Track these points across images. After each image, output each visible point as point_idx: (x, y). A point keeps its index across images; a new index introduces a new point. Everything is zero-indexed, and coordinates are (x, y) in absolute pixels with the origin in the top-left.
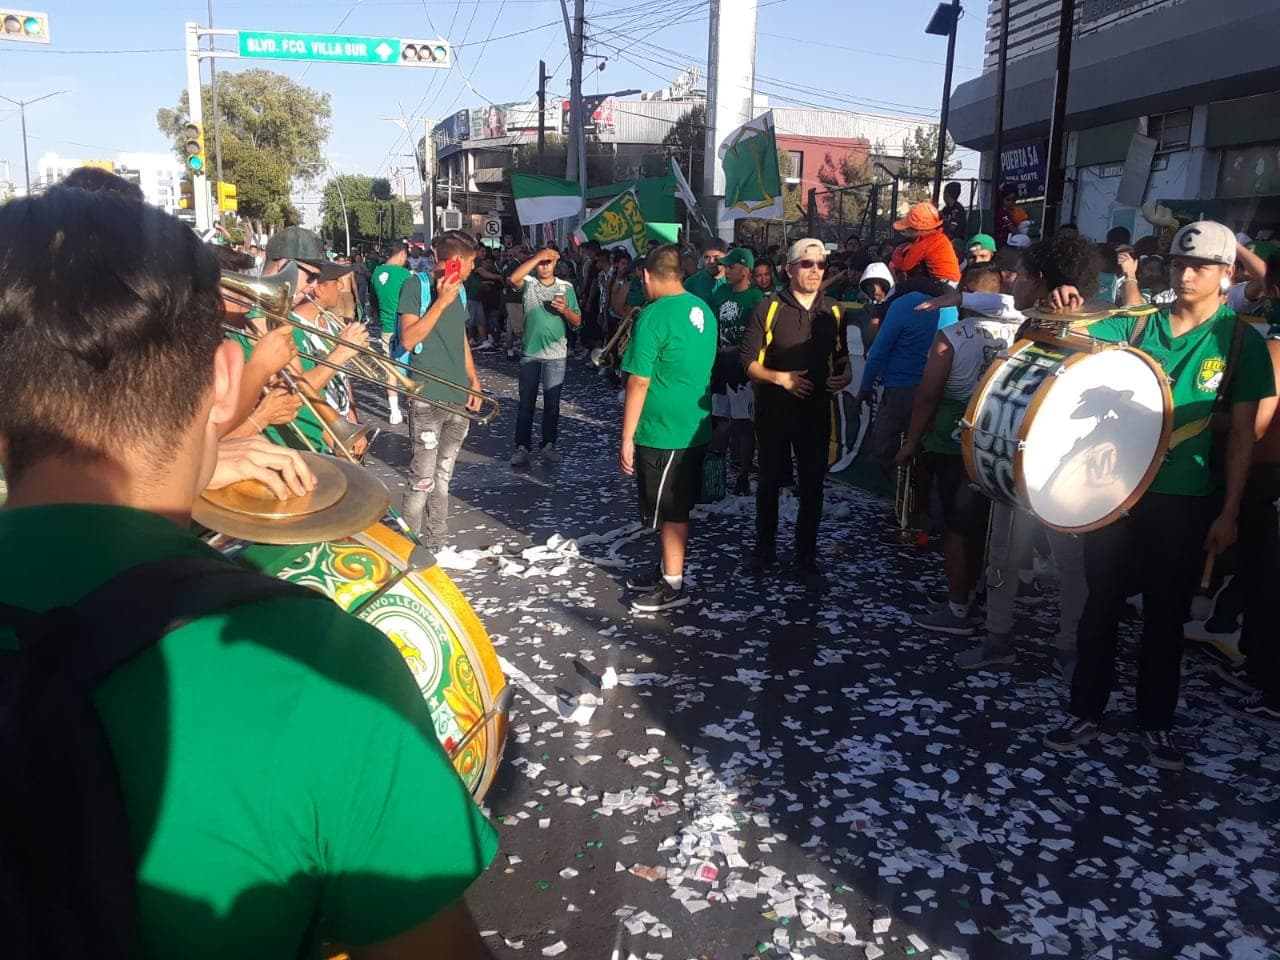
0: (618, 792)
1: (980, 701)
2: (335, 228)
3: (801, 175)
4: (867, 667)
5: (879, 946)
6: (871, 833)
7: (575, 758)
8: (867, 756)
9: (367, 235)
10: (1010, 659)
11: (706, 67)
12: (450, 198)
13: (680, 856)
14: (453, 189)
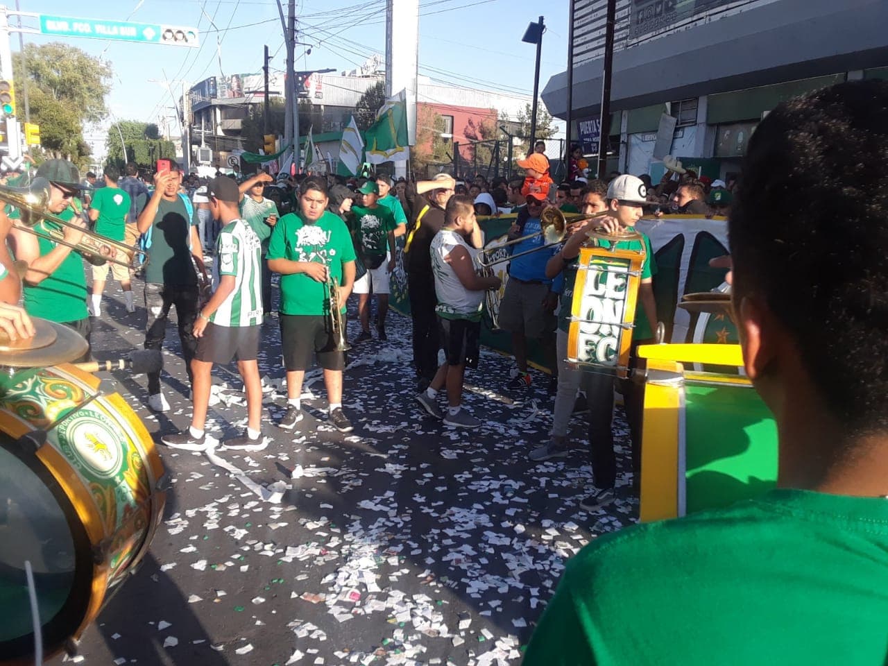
0: (297, 546)
1: (543, 481)
2: (117, 159)
3: (452, 133)
4: (473, 461)
5: (462, 637)
6: (464, 566)
7: (269, 525)
8: (467, 518)
9: (141, 164)
10: (563, 454)
11: (385, 57)
12: (203, 140)
13: (336, 586)
14: (205, 133)
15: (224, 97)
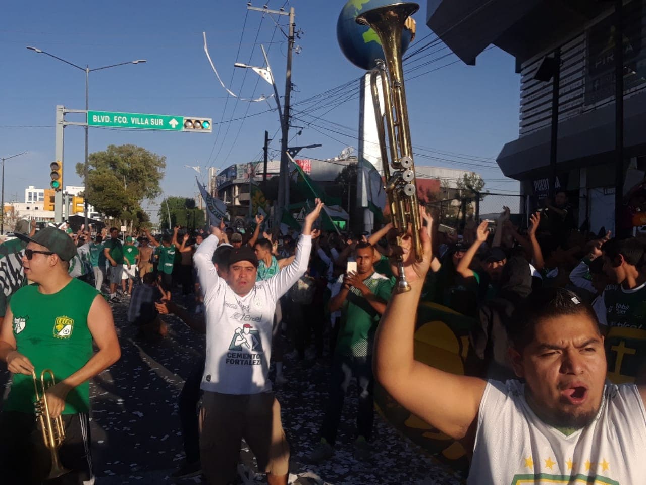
15: (242, 178)
